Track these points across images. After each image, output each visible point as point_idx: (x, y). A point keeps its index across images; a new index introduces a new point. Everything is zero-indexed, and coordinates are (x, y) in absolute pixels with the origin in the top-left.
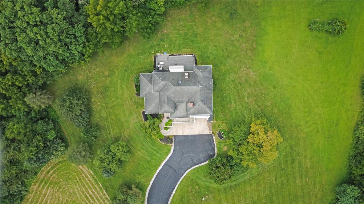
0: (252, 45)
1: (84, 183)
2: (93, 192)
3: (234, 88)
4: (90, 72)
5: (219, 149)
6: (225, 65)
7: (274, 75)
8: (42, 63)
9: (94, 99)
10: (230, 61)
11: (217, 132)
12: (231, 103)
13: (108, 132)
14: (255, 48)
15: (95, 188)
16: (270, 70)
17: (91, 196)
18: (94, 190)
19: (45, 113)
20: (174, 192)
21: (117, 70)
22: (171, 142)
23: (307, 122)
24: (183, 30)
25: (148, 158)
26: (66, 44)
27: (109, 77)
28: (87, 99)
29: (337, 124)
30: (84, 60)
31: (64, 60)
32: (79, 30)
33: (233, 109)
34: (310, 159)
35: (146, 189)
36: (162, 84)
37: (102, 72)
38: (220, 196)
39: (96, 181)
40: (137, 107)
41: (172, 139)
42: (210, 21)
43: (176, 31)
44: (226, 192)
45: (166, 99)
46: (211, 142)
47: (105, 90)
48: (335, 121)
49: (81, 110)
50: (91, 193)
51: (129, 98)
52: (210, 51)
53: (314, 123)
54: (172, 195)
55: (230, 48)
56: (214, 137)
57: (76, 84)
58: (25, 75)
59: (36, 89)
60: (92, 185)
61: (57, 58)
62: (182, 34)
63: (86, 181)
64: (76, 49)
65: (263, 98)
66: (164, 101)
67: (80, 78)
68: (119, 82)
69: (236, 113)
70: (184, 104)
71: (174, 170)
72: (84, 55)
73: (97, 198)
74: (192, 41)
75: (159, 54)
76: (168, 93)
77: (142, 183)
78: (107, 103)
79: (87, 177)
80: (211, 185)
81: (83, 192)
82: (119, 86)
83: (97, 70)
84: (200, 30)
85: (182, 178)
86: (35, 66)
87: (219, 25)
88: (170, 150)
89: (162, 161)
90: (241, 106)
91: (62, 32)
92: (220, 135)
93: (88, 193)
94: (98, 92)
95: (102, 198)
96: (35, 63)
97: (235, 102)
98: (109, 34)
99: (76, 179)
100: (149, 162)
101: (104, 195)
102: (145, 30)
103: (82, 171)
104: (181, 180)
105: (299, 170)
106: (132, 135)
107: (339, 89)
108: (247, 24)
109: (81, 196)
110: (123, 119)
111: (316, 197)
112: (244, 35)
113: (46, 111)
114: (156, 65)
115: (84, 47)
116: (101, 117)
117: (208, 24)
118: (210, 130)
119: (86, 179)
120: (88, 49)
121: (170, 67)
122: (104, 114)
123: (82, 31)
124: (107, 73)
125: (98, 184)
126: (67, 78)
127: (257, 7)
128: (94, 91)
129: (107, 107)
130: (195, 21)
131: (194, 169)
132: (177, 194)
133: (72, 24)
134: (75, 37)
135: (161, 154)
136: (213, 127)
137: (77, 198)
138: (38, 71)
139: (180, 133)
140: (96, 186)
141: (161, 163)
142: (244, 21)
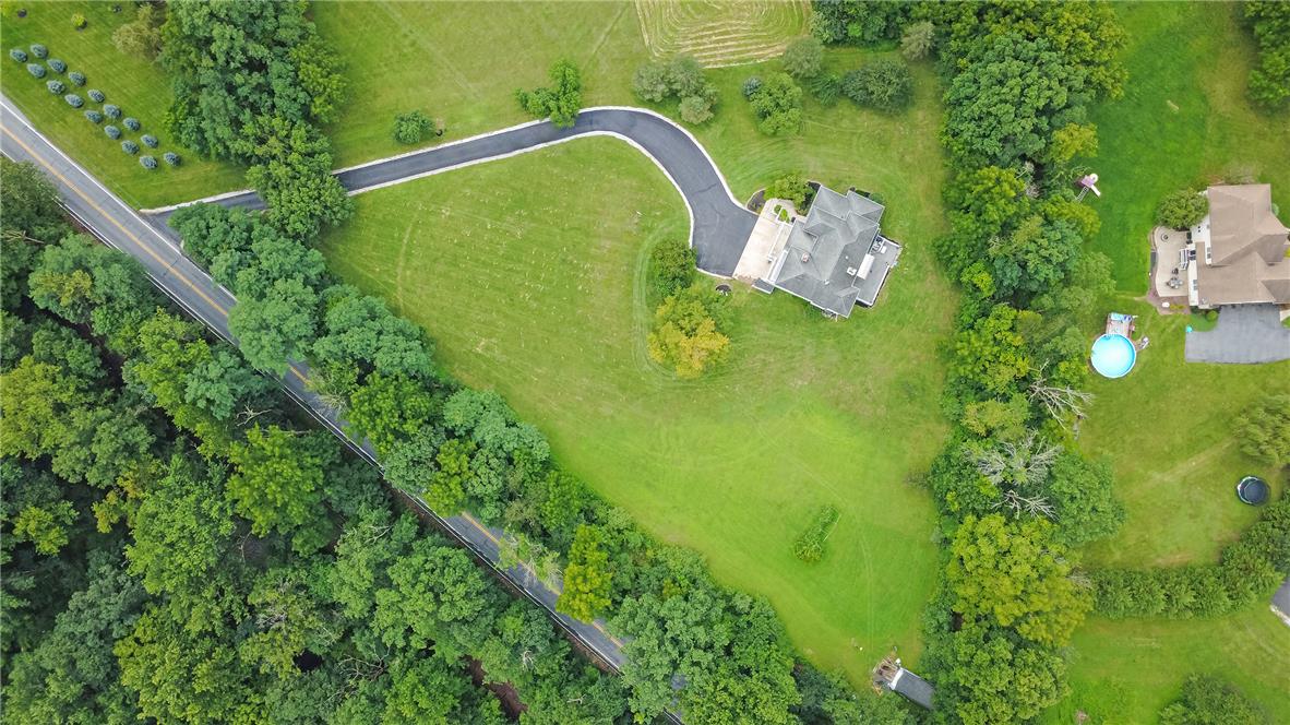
0: (846, 403)
1: (751, 41)
2: (728, 47)
3: (790, 345)
4: (922, 134)
5: (703, 277)
6: (833, 347)
7: (781, 416)
8: (970, 75)
9: (877, 120)
10: (835, 358)
11: (731, 287)
12: (768, 330)
13: (814, 117)
14: (837, 404)
15: (733, 54)
16: (792, 414)
17: (725, 41)
18: (729, 50)
19: (891, 36)
20: (666, 173)
21: (905, 178)
22: (750, 207)
23: (677, 438)
24: (919, 307)
25: (743, 159)
26: (981, 118)
27: (901, 160)
28: (884, 110)
29: (648, 485)
30: (946, 133)
31: (961, 104)
32: (992, 145)
33: (756, 327)
34: (612, 417)
35: (692, 132)
36: (857, 229)
37: (913, 152)
38: (627, 243)
39: (745, 61)
40: (831, 180)
41: (755, 210)
42: (912, 354)
43: (922, 295)
44: (628, 255)
45: (831, 226)
46: (720, 270)
47: (883, 143)
48: (656, 483)
49: (873, 93)
50: (729, 43)
51: (851, 174)
52: (866, 335)
53: (669, 449)
54: (663, 169)
55: (855, 367)
56: (725, 278)
57: (914, 104)
58: (965, 41)
59: (936, 43)
60: (741, 52)
61: (967, 98)
62: (914, 302)
63: (751, 44)
64: (968, 129)
65: (750, 383)
66: (829, 222)
67: (920, 115)
68: (885, 171)
69: (748, 331)
70: (809, 249)
71: (704, 191)
72: (953, 136)
73: (715, 49)
74: (895, 314)
75: (899, 252)
76: (838, 232)
77: (707, 131)
78: (860, 136)
79: (757, 50)
80: (651, 237)
81: (736, 32)
82: (879, 168)
83: (920, 146)
84: (906, 333)
85: (684, 198)
86: (972, 61)
87: (900, 365)
88: (738, 198)
89: (727, 178)
90: (755, 343)
91: (999, 122)
92: (724, 288)
93: (732, 40)
94: (885, 131)
95: (712, 56)
96: (975, 65)
97: (766, 338)
98: (967, 185)
99: (762, 31)
100: (736, 158)
101: (716, 63)
102: (947, 243)
103: (769, 47)
104: (682, 194)
105: (602, 391)
106: (791, 151)
107: (707, 512)
108: (881, 411)
109: (731, 25)
110: (823, 149)
111: (541, 401)
112: (867, 397)
113: (894, 38)
114: (884, 240)
115: (966, 142)
116: (844, 116)
117: (910, 349)
118: (740, 277)
119: (754, 47)
120: (961, 146)
121: (873, 258)
122: (845, 123)
123: (988, 149)
124: (908, 158)
125: (739, 61)
126: (930, 94)
127: (901, 439)
128: (890, 126)
129: (853, 134)
130: (923, 332)
131: (689, 222)
132: (661, 177)
133: (1005, 140)
134: (984, 136)
135: (739, 182)
136: (742, 284)
137: (731, 18)
138: (962, 62)
139: (757, 228)
140: (736, 57)
141: (724, 175)
142: (889, 407)
